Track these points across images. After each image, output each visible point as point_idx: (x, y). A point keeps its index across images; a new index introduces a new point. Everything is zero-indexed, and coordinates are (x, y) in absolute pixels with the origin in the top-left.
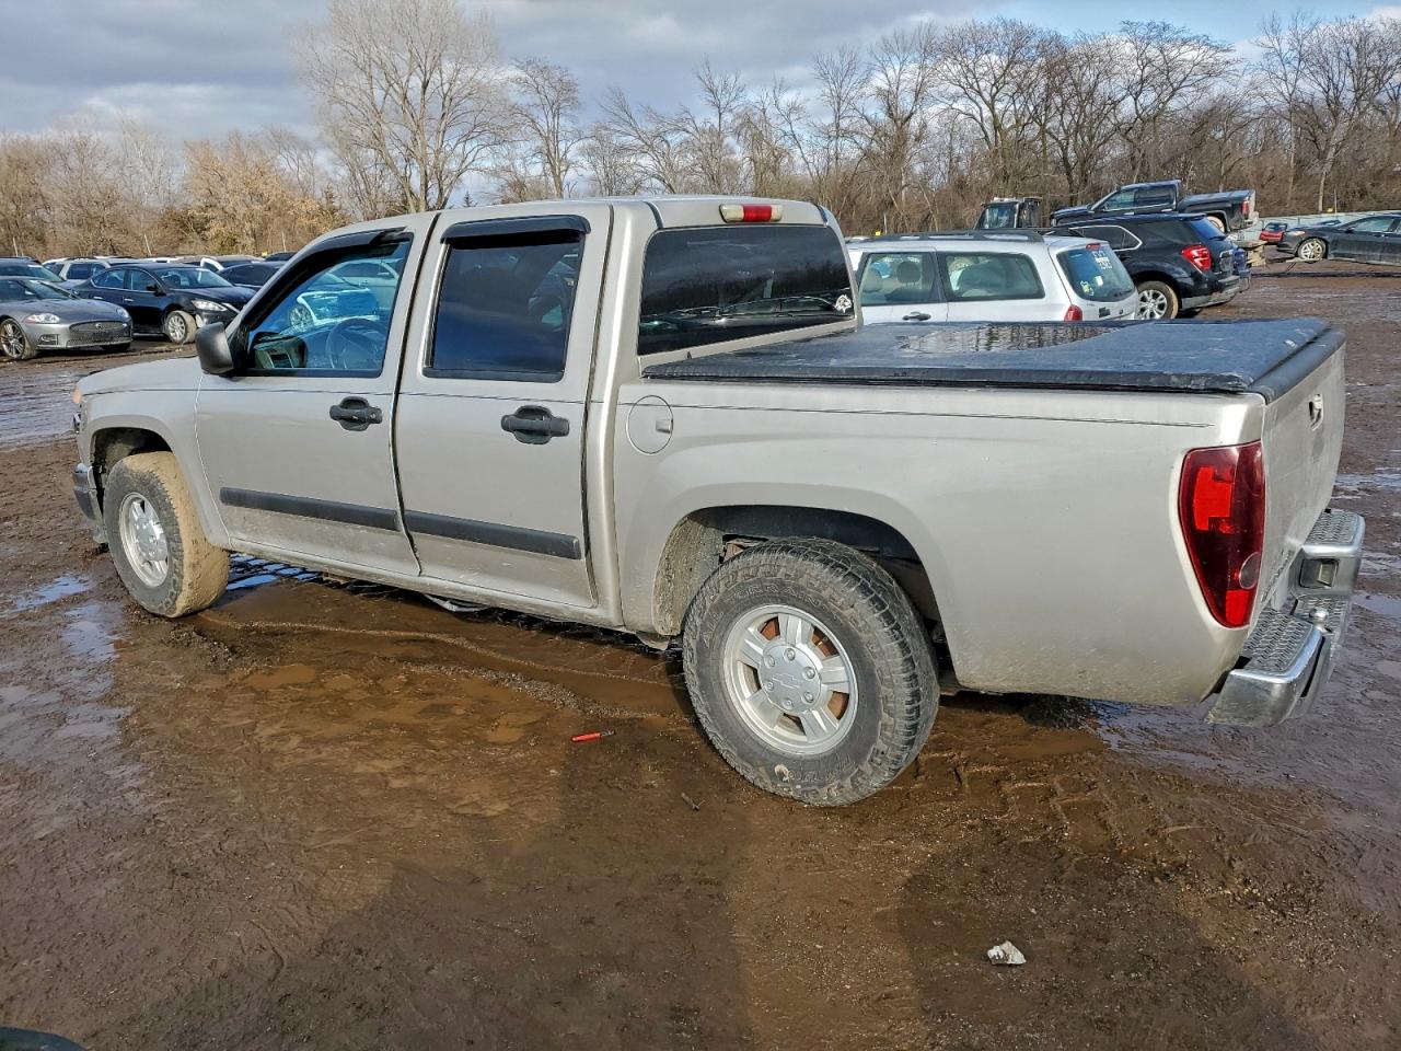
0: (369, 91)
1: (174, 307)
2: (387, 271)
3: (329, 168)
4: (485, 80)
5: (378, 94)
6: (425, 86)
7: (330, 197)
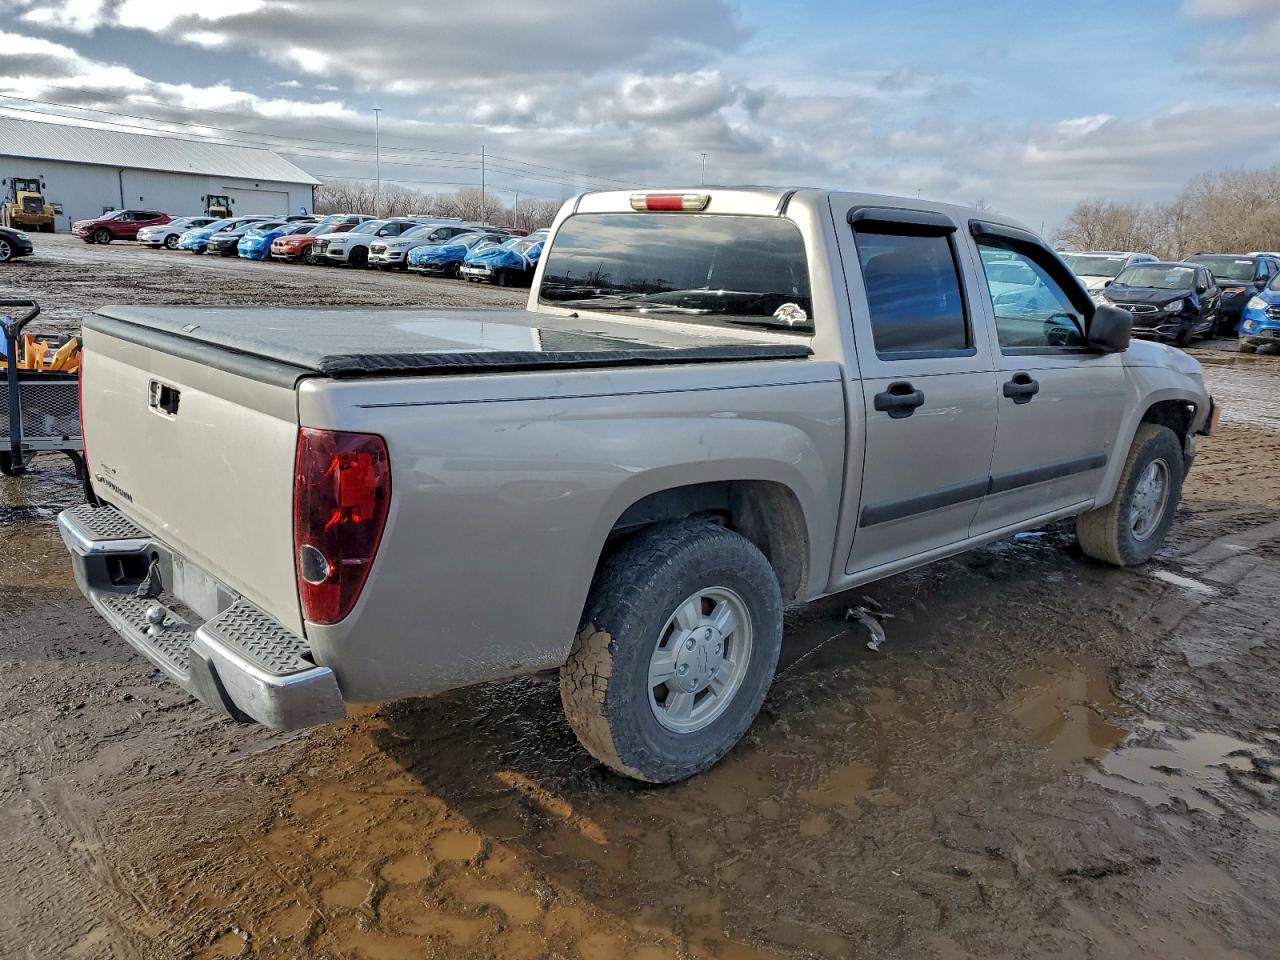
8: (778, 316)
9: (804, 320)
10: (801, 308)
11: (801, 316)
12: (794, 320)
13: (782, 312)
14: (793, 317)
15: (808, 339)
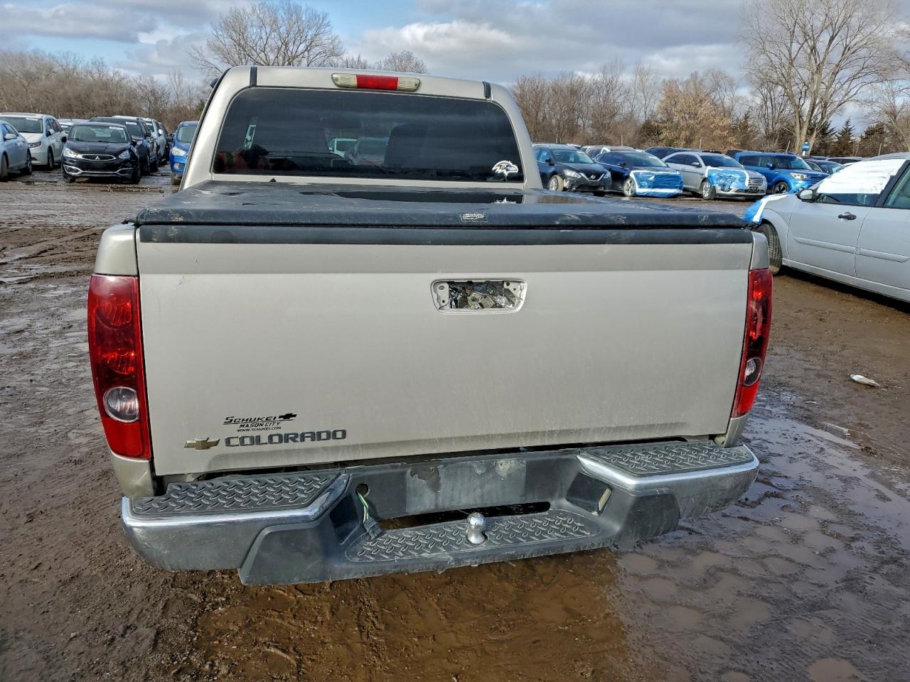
0: (789, 45)
1: (554, 173)
2: (698, 162)
3: (750, 98)
4: (881, 34)
5: (795, 47)
6: (832, 39)
7: (746, 118)
8: (496, 170)
9: (517, 172)
10: (513, 164)
11: (514, 169)
12: (508, 172)
13: (499, 167)
14: (507, 170)
15: (521, 184)
